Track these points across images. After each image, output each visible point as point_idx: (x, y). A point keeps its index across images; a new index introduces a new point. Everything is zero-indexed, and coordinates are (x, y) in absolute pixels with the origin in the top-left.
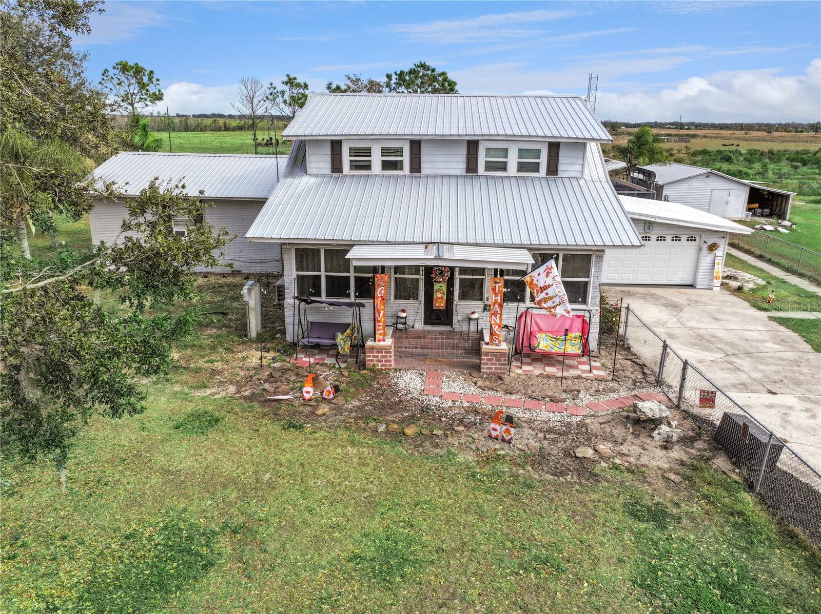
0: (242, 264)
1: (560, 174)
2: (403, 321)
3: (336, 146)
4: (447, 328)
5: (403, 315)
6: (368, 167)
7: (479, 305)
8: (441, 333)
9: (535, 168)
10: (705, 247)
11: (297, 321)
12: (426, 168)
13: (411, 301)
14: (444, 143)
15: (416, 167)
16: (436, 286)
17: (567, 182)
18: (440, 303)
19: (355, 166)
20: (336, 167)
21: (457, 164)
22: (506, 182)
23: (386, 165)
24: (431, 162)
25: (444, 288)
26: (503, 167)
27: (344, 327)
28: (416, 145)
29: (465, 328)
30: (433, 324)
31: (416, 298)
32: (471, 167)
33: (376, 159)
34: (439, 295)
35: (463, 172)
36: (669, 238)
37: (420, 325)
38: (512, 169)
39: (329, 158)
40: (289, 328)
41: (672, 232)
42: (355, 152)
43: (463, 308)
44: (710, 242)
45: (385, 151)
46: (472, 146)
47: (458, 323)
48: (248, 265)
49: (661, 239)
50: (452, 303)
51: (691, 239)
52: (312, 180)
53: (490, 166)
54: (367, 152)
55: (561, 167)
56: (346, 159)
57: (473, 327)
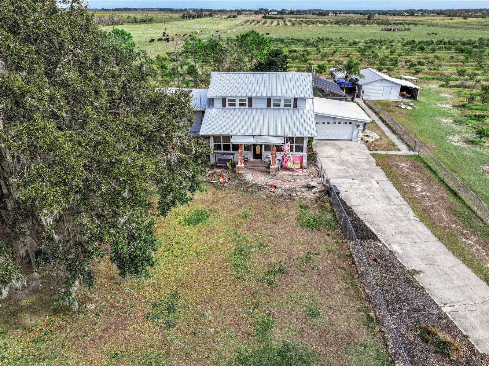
1: (298, 108)
2: (247, 158)
3: (224, 100)
4: (260, 160)
5: (247, 156)
6: (234, 105)
7: (270, 152)
8: (259, 162)
9: (290, 105)
10: (355, 126)
11: (214, 158)
12: (254, 105)
13: (249, 152)
14: (259, 99)
15: (250, 105)
16: (257, 147)
17: (300, 110)
18: (258, 152)
19: (230, 105)
20: (224, 105)
21: (264, 104)
22: (280, 111)
23: (240, 105)
25: (259, 148)
26: (279, 105)
27: (229, 160)
28: (250, 99)
29: (266, 160)
30: (256, 159)
31: (251, 151)
32: (269, 105)
33: (237, 103)
34: (258, 150)
35: (266, 107)
36: (343, 122)
37: (252, 159)
38: (282, 106)
39: (221, 103)
41: (344, 120)
42: (230, 101)
43: (265, 154)
44: (357, 124)
45: (240, 100)
46: (269, 100)
47: (264, 158)
49: (340, 123)
50: (262, 152)
51: (351, 123)
52: (216, 110)
53: (275, 105)
54: (234, 100)
55: (298, 105)
56: (227, 103)
57: (268, 160)
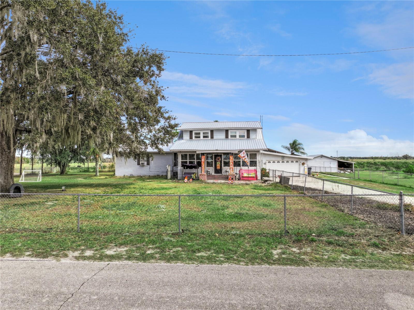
0: (160, 173)
1: (250, 138)
2: (209, 173)
3: (191, 132)
4: (220, 174)
5: (209, 170)
6: (200, 138)
7: (229, 167)
8: (219, 176)
9: (244, 136)
10: (301, 163)
11: (181, 174)
12: (215, 137)
13: (211, 167)
14: (219, 130)
15: (212, 137)
16: (217, 163)
17: (252, 140)
18: (218, 168)
19: (196, 137)
20: (191, 138)
21: (223, 136)
22: (236, 141)
23: (204, 137)
24: (216, 135)
25: (219, 163)
26: (235, 136)
27: (193, 173)
28: (212, 131)
29: (225, 174)
30: (217, 173)
31: (212, 166)
32: (227, 137)
33: (202, 135)
34: (218, 165)
35: (225, 138)
36: (290, 162)
37: (213, 174)
38: (238, 137)
39: (189, 136)
40: (179, 176)
41: (291, 160)
42: (196, 134)
43: (225, 168)
45: (204, 133)
46: (227, 131)
47: (224, 173)
48: (162, 173)
49: (287, 162)
50: (222, 167)
51: (297, 162)
52: (185, 141)
53: (232, 136)
54: (199, 134)
55: (250, 136)
56: (194, 135)
57: (227, 174)
